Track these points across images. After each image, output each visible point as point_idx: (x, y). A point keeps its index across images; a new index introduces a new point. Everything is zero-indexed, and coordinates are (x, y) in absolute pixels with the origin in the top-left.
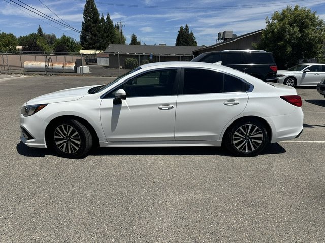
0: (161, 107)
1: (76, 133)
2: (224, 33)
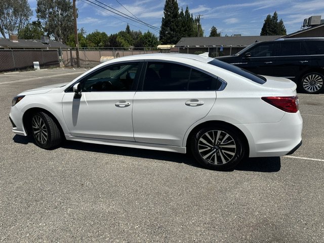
0: (118, 103)
1: (44, 125)
2: (310, 19)
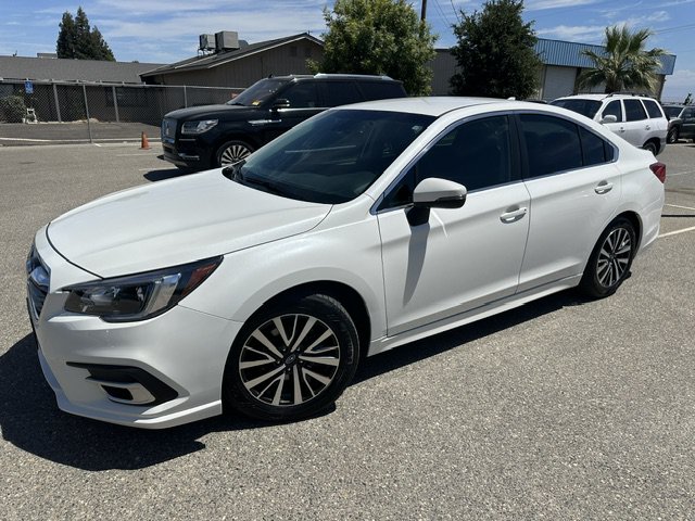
0: (505, 215)
1: (329, 333)
2: (218, 37)
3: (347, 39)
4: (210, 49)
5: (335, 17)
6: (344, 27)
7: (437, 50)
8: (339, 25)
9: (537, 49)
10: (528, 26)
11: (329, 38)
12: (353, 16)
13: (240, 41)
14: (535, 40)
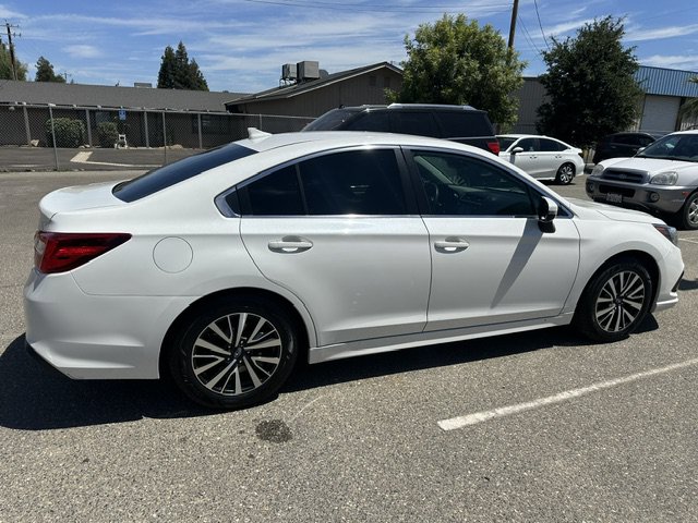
2: (300, 66)
3: (428, 66)
4: (291, 79)
5: (416, 45)
6: (425, 54)
7: (524, 78)
8: (420, 53)
9: (638, 76)
10: (629, 51)
11: (409, 66)
12: (435, 44)
13: (320, 71)
14: (636, 66)
